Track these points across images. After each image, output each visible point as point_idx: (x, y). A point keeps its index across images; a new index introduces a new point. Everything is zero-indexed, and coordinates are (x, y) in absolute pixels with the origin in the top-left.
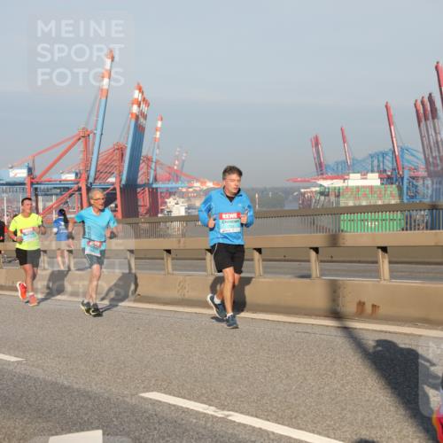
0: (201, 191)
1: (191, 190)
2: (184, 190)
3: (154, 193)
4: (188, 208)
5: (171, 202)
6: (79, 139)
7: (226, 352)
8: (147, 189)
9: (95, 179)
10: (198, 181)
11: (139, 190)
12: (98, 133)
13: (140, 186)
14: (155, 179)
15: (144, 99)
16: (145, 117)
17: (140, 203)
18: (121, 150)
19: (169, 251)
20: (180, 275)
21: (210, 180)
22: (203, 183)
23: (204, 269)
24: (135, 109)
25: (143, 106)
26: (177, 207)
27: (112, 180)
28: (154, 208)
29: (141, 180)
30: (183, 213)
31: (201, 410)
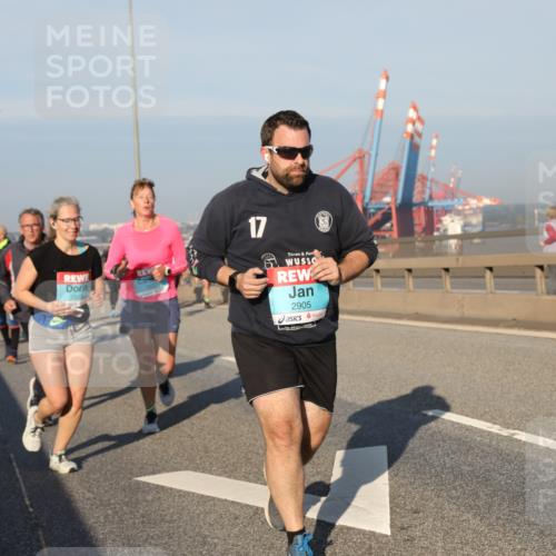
0: (478, 208)
1: (467, 207)
2: (460, 208)
3: (429, 212)
4: (465, 225)
5: (447, 220)
6: (355, 160)
7: (508, 370)
8: (422, 208)
9: (371, 199)
10: (474, 197)
11: (414, 209)
12: (373, 153)
13: (416, 205)
14: (431, 198)
15: (419, 118)
16: (420, 135)
17: (416, 221)
18: (396, 170)
19: (447, 270)
20: (459, 294)
21: (487, 197)
22: (479, 200)
23: (483, 286)
24: (410, 128)
25: (418, 125)
26: (453, 225)
27: (387, 199)
28: (430, 227)
29: (416, 198)
30: (458, 231)
31: (485, 428)
